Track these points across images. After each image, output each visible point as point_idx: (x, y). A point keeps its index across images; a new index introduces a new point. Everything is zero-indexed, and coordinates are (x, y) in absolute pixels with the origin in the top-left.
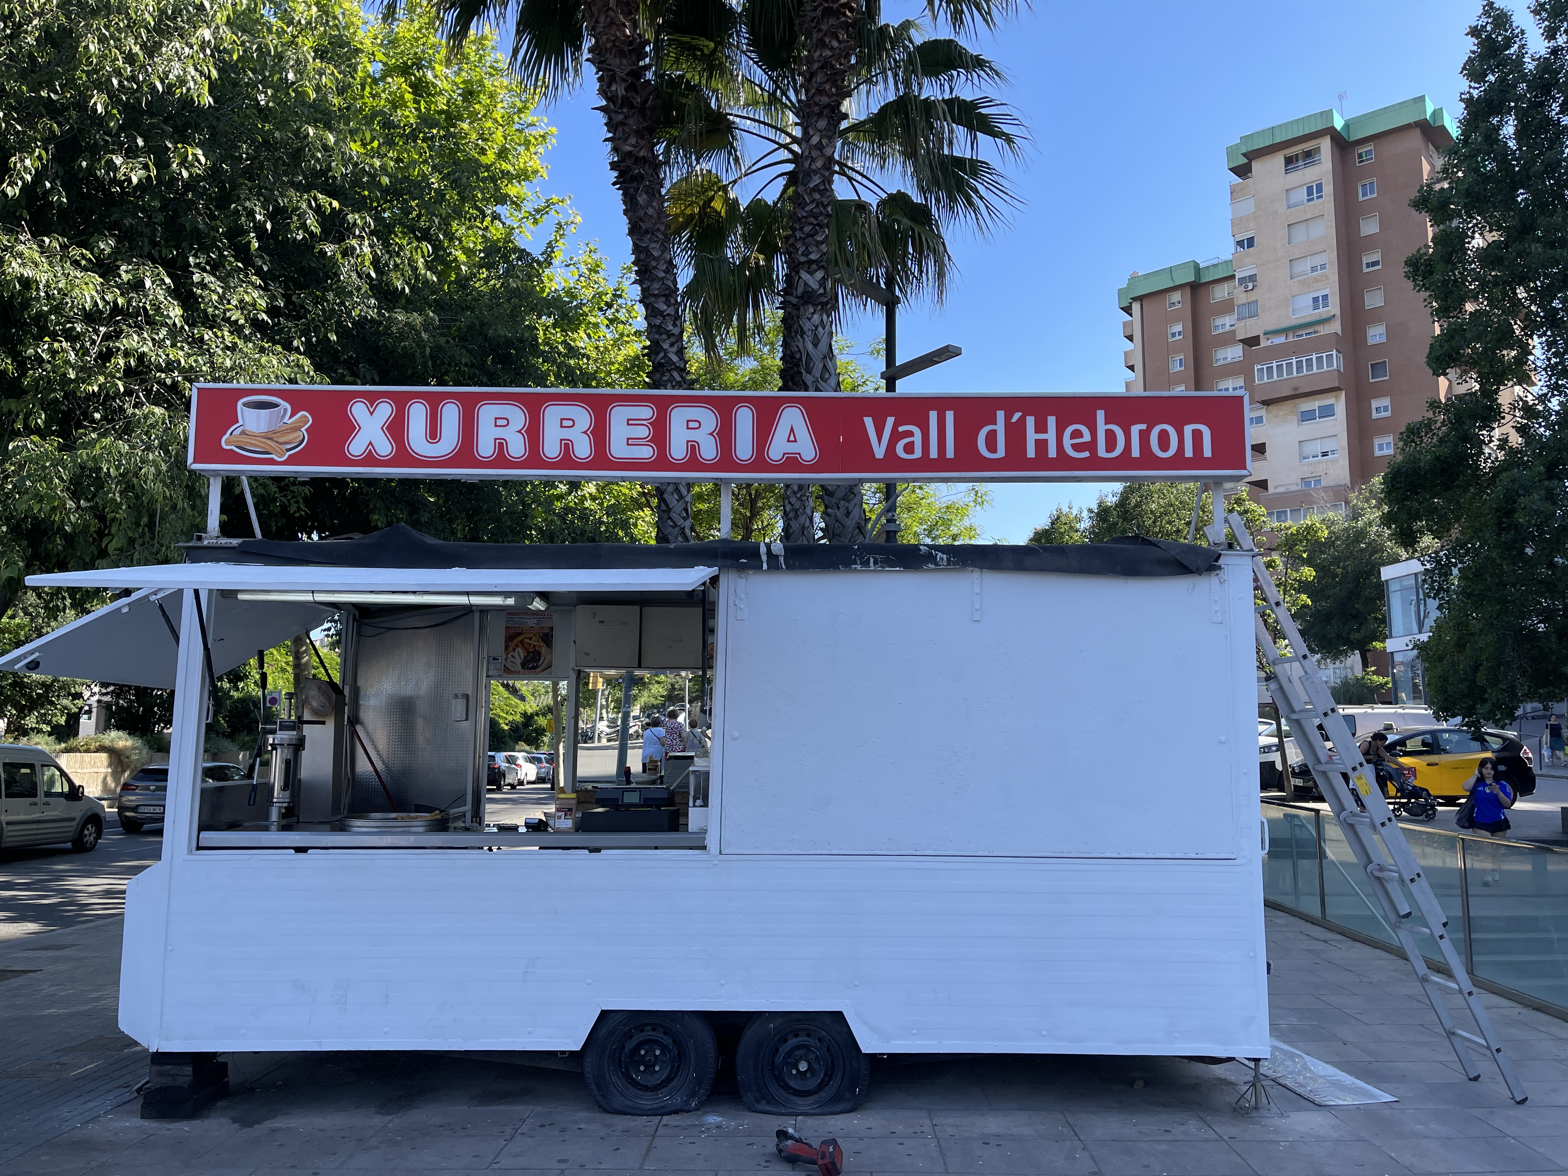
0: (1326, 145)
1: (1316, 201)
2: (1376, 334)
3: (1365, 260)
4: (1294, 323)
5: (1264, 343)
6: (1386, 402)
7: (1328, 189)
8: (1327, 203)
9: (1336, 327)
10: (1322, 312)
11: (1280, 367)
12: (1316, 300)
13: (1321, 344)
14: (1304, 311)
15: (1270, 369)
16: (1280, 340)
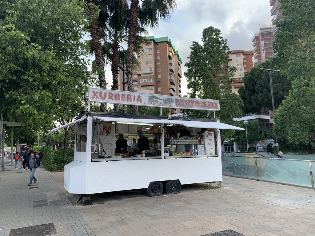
0: (152, 42)
1: (151, 52)
2: (159, 77)
3: (158, 63)
4: (147, 73)
5: (141, 76)
6: (160, 88)
7: (153, 50)
8: (152, 52)
9: (153, 74)
10: (151, 71)
11: (144, 80)
12: (150, 69)
13: (151, 77)
14: (148, 71)
15: (143, 80)
16: (144, 75)
